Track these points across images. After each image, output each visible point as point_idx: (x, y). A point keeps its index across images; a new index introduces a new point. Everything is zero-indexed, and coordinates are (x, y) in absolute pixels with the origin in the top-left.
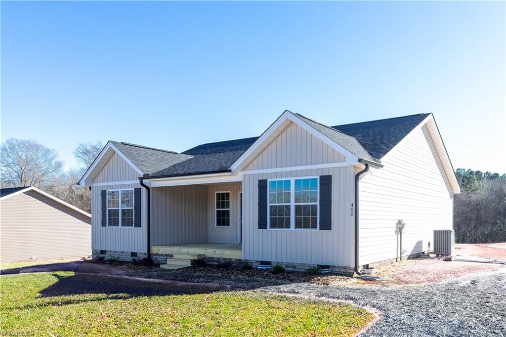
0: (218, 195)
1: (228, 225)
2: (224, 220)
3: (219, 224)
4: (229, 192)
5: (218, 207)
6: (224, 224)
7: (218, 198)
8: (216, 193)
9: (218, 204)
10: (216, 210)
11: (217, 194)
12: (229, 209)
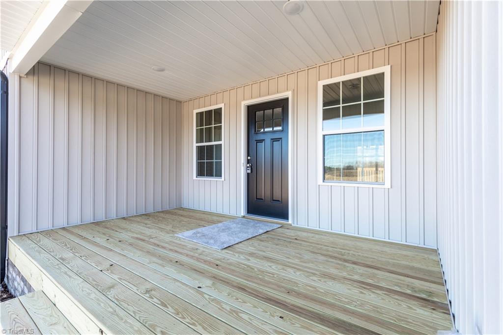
0: (200, 115)
1: (219, 175)
2: (210, 165)
3: (201, 173)
4: (221, 106)
5: (200, 139)
6: (210, 174)
7: (200, 122)
8: (195, 111)
9: (200, 133)
10: (195, 145)
11: (197, 114)
12: (222, 142)
